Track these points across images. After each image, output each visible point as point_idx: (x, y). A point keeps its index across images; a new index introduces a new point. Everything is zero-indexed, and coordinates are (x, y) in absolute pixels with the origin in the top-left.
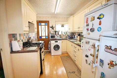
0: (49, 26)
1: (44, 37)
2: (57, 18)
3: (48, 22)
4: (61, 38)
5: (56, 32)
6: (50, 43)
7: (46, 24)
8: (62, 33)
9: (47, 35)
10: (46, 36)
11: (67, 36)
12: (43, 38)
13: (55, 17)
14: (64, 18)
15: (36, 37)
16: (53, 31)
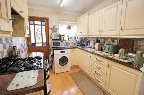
0: (48, 27)
1: (41, 45)
2: (61, 15)
3: (46, 21)
4: (67, 45)
5: (60, 36)
6: (51, 54)
7: (44, 23)
8: (68, 39)
9: (45, 41)
10: (43, 43)
11: (75, 43)
12: (37, 45)
13: (58, 13)
14: (72, 16)
15: (26, 44)
16: (55, 35)
